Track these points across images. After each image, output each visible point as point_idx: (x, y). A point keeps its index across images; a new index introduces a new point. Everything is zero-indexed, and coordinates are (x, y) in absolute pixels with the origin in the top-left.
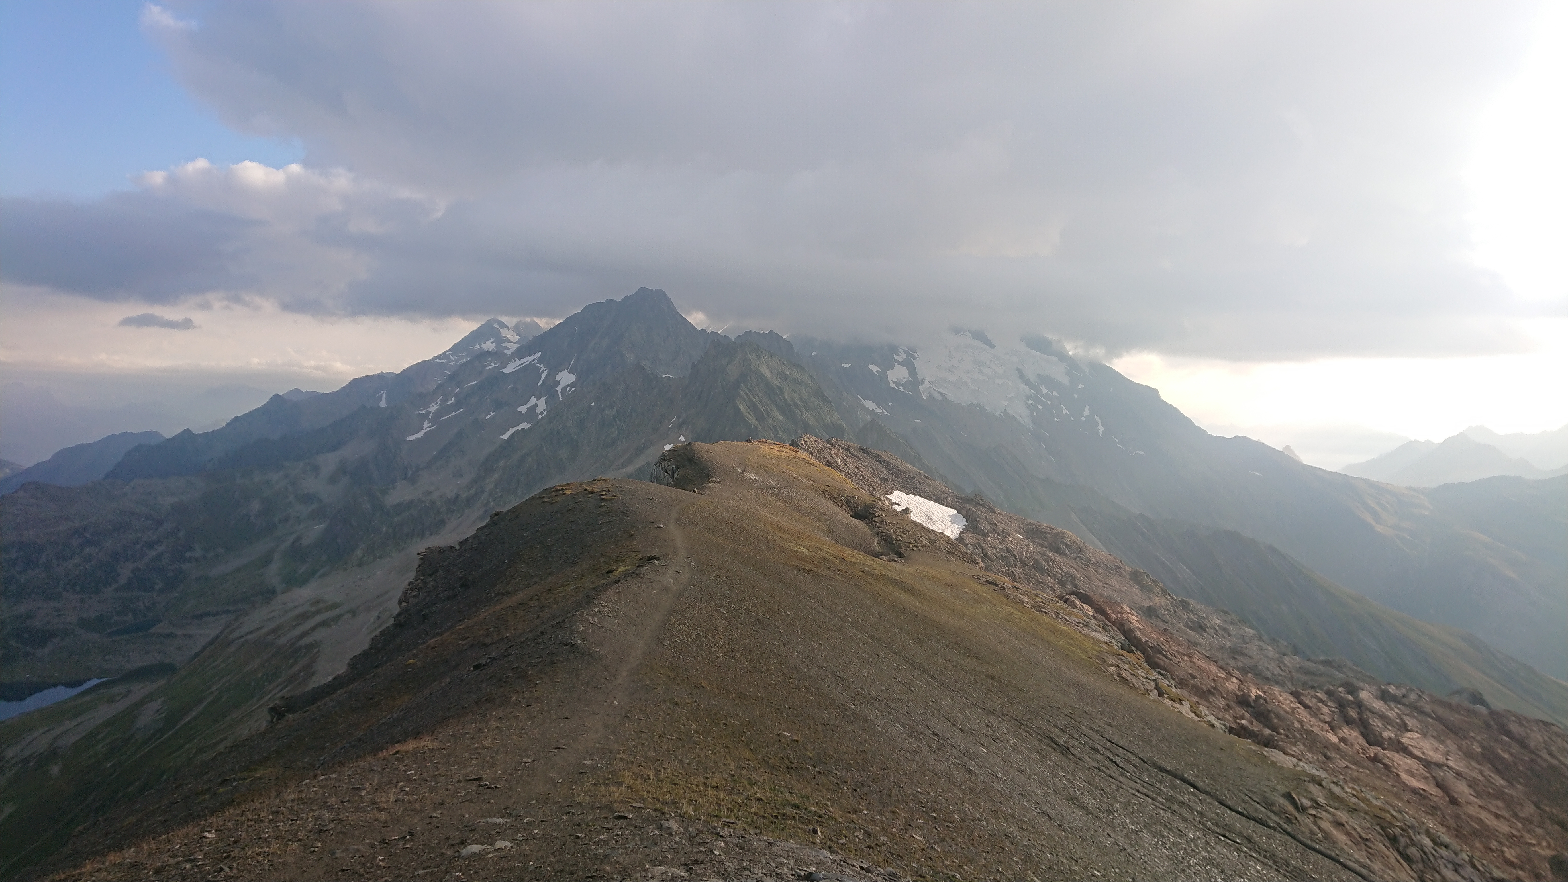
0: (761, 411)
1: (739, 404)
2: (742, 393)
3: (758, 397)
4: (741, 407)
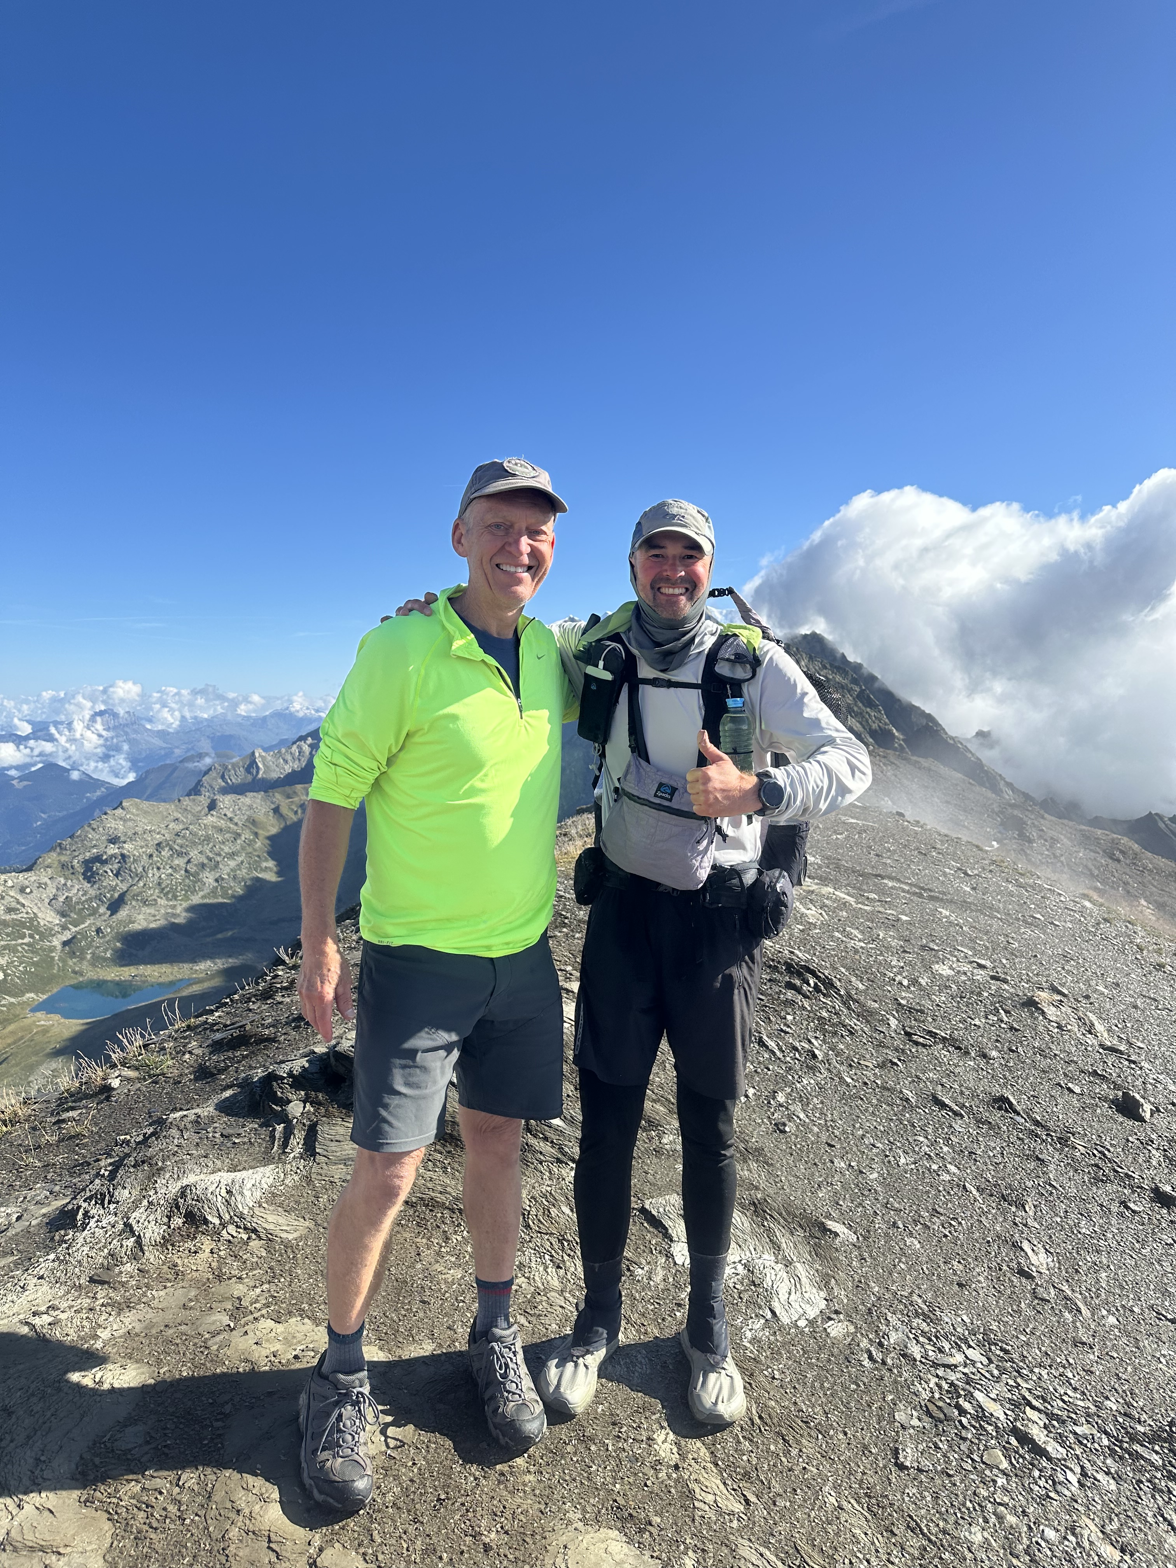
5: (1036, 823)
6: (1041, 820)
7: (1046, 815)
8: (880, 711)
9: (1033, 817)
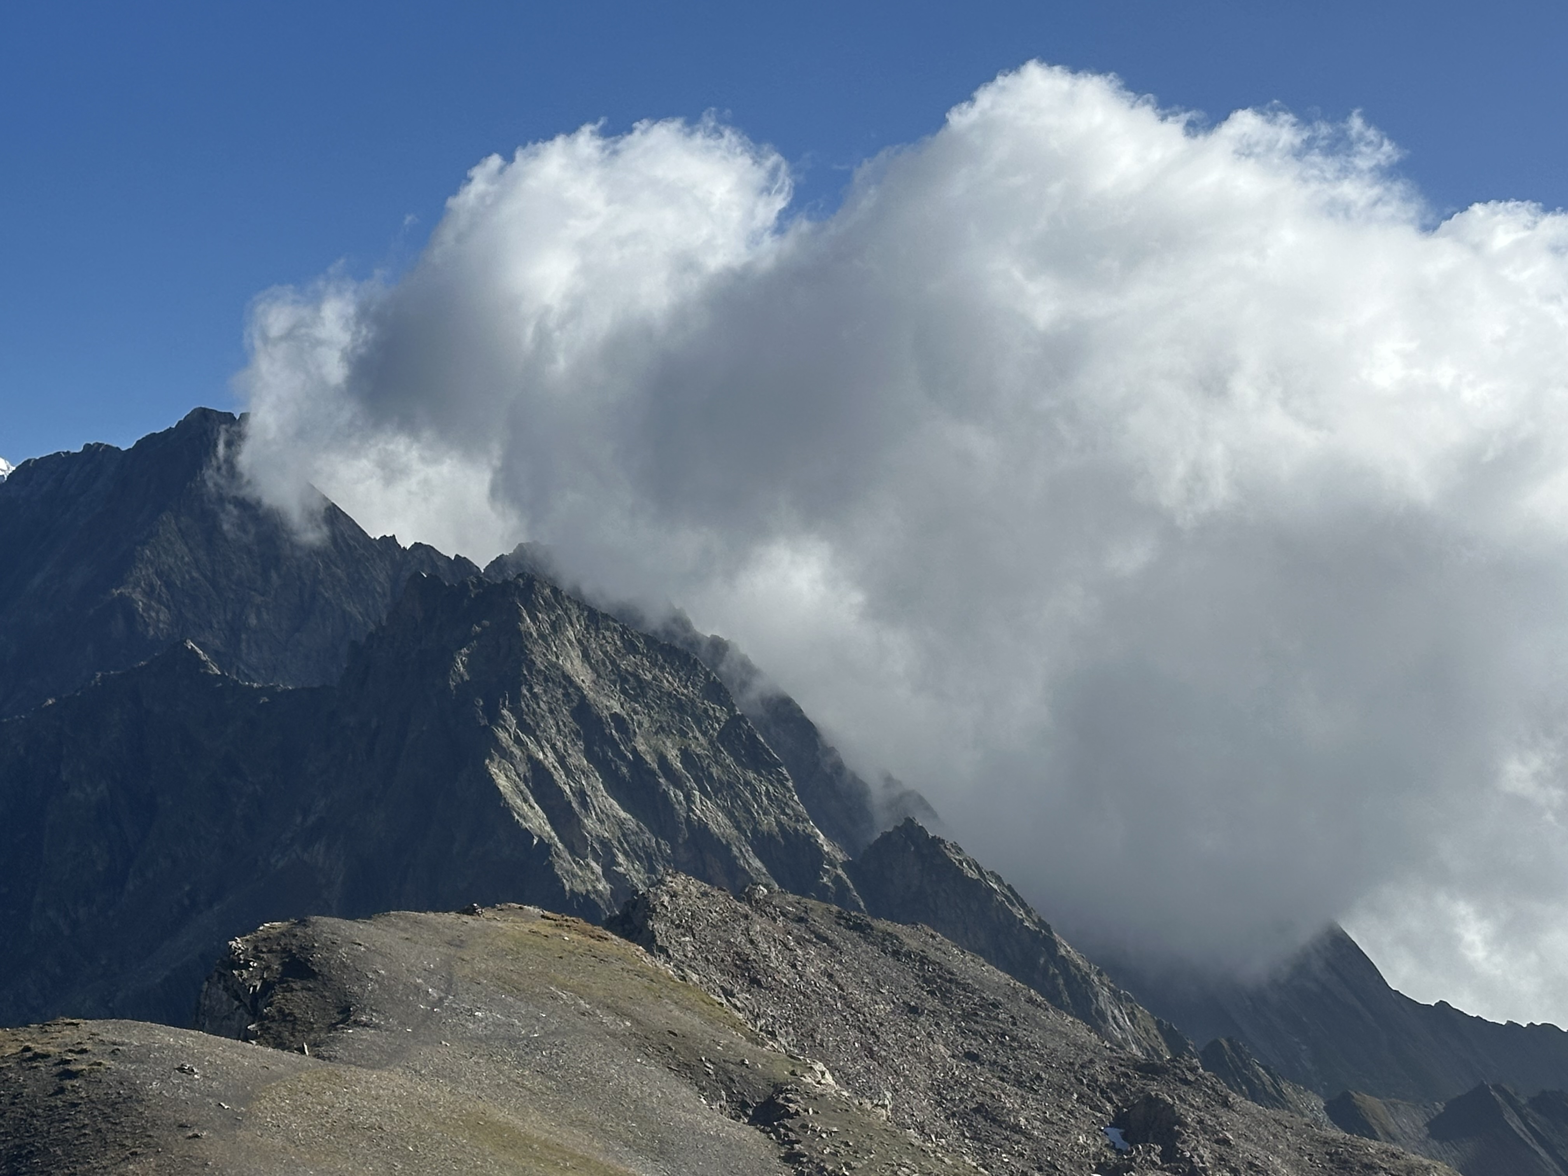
0: (561, 791)
1: (494, 770)
2: (502, 735)
3: (553, 747)
4: (502, 782)
5: (1209, 1121)
6: (1220, 1111)
7: (1233, 1098)
8: (782, 782)
9: (1198, 1101)
